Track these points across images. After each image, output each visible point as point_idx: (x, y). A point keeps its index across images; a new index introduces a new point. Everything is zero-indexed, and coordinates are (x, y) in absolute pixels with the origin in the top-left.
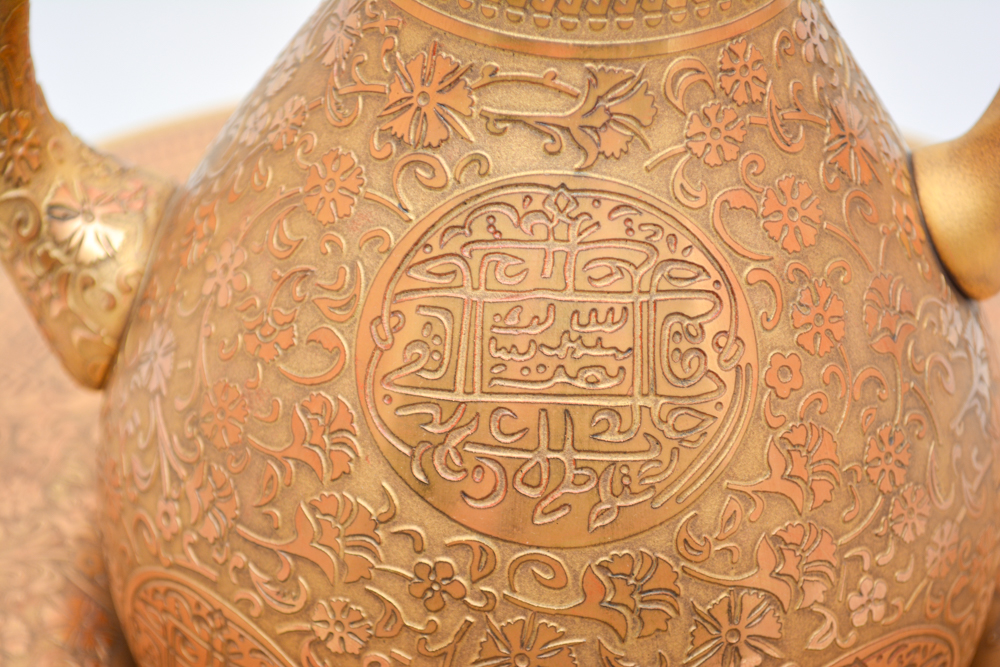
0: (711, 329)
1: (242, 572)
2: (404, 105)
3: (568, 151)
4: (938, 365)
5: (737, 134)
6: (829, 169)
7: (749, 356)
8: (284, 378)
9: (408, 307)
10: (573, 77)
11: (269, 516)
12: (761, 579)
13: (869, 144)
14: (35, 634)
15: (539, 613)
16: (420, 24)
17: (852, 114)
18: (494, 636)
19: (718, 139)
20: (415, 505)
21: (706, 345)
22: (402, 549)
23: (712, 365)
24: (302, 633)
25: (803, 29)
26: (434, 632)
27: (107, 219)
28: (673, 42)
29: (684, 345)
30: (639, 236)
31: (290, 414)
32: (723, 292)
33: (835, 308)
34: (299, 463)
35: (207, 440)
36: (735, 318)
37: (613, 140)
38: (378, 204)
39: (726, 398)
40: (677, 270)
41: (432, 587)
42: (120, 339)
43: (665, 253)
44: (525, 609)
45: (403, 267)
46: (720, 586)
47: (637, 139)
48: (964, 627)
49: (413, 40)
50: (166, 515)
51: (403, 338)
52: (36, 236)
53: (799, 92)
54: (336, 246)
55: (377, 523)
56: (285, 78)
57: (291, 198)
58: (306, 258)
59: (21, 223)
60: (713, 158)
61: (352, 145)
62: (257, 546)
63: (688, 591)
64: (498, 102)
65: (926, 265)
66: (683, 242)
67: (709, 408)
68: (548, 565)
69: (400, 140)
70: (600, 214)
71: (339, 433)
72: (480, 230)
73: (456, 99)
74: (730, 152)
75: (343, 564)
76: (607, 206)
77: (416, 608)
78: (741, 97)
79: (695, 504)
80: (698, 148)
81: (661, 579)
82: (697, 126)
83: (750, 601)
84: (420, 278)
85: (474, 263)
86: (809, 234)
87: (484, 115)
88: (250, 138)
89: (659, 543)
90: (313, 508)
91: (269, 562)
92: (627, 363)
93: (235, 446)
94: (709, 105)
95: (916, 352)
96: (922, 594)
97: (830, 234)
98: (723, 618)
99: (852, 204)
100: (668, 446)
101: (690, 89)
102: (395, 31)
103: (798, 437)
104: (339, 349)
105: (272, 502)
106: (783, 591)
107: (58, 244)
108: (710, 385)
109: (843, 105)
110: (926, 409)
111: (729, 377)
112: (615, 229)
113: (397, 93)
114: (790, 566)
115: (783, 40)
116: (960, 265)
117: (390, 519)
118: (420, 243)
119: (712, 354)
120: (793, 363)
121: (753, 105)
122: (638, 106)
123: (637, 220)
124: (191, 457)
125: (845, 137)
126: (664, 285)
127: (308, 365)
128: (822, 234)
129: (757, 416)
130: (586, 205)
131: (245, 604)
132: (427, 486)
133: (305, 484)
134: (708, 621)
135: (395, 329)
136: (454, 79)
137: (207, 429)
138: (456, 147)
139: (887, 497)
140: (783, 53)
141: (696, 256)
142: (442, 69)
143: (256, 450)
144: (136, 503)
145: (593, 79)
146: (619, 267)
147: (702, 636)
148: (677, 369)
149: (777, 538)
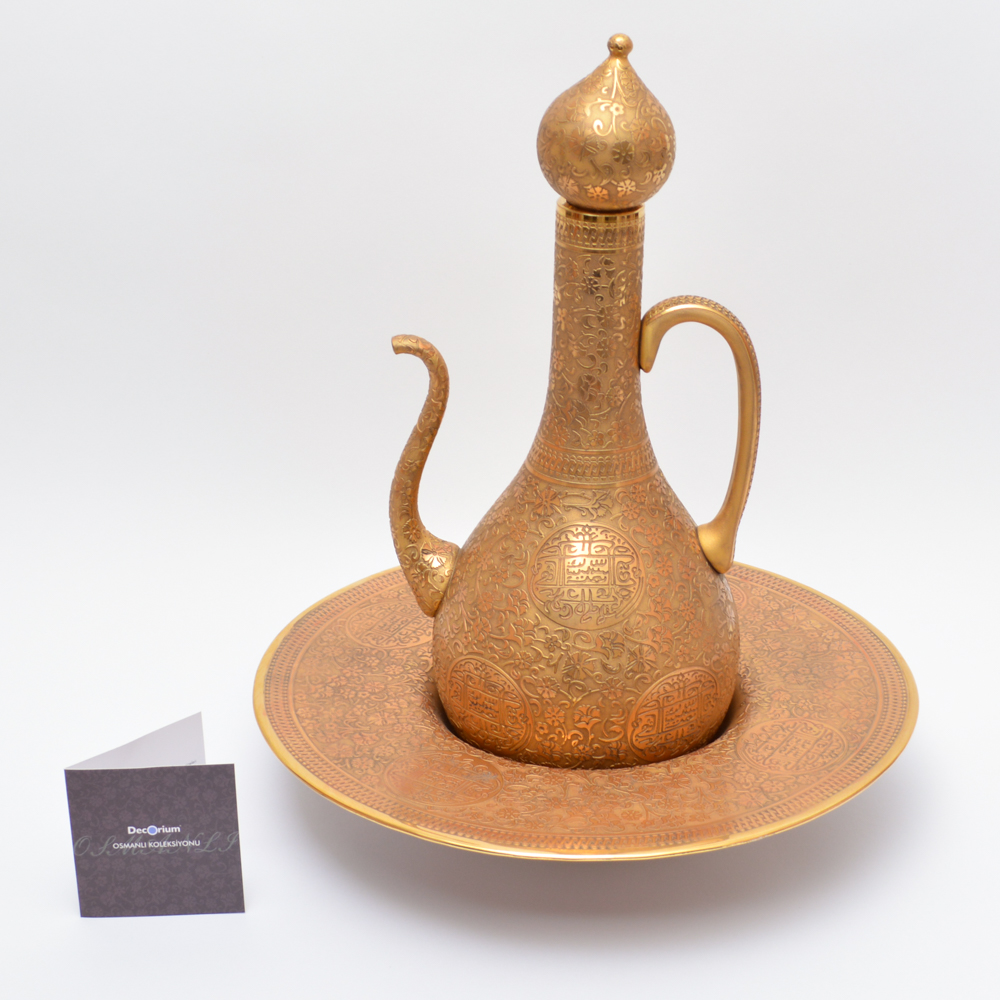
0: (631, 566)
1: (492, 648)
2: (540, 505)
3: (589, 515)
4: (704, 587)
5: (637, 511)
6: (666, 524)
7: (643, 575)
8: (505, 587)
9: (542, 562)
10: (589, 494)
11: (501, 629)
12: (648, 642)
13: (680, 520)
14: (410, 703)
15: (583, 650)
16: (545, 482)
17: (675, 511)
18: (569, 659)
19: (632, 512)
20: (546, 620)
21: (630, 571)
22: (542, 634)
23: (632, 577)
24: (511, 664)
25: (657, 484)
26: (551, 658)
27: (440, 554)
28: (618, 484)
29: (624, 571)
30: (609, 539)
31: (507, 597)
32: (634, 556)
33: (669, 563)
34: (510, 611)
35: (479, 611)
36: (638, 563)
37: (601, 512)
38: (533, 533)
39: (636, 587)
40: (620, 550)
41: (551, 645)
42: (445, 592)
43: (617, 544)
44: (578, 649)
45: (541, 550)
46: (636, 643)
47: (608, 512)
48: (719, 675)
49: (543, 486)
50: (466, 638)
51: (541, 571)
52: (418, 559)
53: (656, 501)
54: (521, 547)
55: (535, 626)
56: (501, 504)
57: (505, 536)
58: (510, 552)
59: (414, 555)
60: (630, 518)
61: (524, 518)
62: (496, 639)
63: (628, 645)
64: (568, 502)
65: (700, 557)
66: (622, 541)
67: (631, 589)
68: (585, 636)
69: (539, 515)
70: (598, 533)
71: (522, 601)
72: (563, 539)
73: (555, 502)
74: (635, 516)
75: (524, 640)
76: (600, 530)
77: (547, 651)
78: (638, 500)
79: (628, 617)
80: (626, 514)
81: (619, 640)
82: (625, 508)
83: (646, 648)
84: (546, 553)
85: (562, 548)
86: (660, 542)
87: (564, 506)
88: (489, 523)
89: (618, 629)
90: (514, 624)
91: (501, 644)
92: (607, 575)
93: (489, 610)
94: (629, 503)
95: (696, 581)
96: (701, 657)
97: (667, 542)
98: (638, 653)
99: (674, 535)
100: (620, 600)
101: (623, 497)
102: (537, 484)
103: (659, 600)
104: (522, 576)
105: (502, 625)
106: (655, 646)
107: (425, 562)
108: (631, 582)
109: (671, 507)
110: (700, 598)
111: (637, 581)
112: (602, 537)
113: (538, 501)
114: (657, 638)
115: (651, 486)
116: (712, 559)
117: (538, 624)
118: (546, 543)
119: (632, 574)
120: (657, 578)
121: (642, 503)
122: (608, 502)
123: (609, 534)
124: (474, 617)
125: (671, 516)
126: (617, 553)
127: (513, 582)
128: (664, 542)
129: (646, 592)
130: (593, 530)
131: (492, 659)
132: (549, 613)
133: (512, 618)
134: (633, 654)
135: (538, 569)
136: (555, 496)
137: (480, 607)
138: (556, 516)
139: (688, 622)
140: (651, 490)
141: (626, 545)
142: (551, 494)
143: (496, 610)
144: (453, 639)
145: (595, 494)
146: (603, 548)
147: (632, 658)
148: (622, 577)
149: (653, 630)
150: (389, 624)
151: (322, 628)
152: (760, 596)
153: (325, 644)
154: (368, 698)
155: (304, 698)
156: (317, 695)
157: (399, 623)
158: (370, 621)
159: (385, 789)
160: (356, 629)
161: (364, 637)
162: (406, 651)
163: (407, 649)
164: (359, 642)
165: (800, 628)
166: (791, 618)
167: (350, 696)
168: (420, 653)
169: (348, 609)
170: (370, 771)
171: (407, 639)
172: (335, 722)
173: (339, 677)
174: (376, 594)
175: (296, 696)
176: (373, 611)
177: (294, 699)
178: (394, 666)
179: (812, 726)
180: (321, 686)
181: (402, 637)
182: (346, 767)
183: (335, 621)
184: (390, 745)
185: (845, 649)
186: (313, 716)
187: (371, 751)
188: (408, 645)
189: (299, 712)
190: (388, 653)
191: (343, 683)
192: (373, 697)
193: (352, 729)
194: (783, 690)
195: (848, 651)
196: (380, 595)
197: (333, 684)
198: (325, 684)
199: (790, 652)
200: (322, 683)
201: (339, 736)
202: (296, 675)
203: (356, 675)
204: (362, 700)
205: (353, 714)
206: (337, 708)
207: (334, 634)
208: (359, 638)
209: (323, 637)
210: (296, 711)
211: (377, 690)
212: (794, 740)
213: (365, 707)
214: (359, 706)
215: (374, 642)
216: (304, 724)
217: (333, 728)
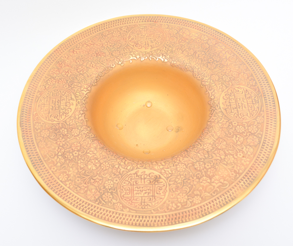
150: (54, 106)
151: (32, 121)
152: (166, 28)
153: (39, 131)
154: (79, 155)
155: (56, 169)
156: (59, 164)
157: (57, 103)
158: (45, 108)
159: (128, 209)
160: (44, 115)
161: (50, 119)
162: (72, 118)
163: (71, 117)
164: (50, 122)
165: (192, 39)
166: (185, 35)
167: (72, 157)
168: (77, 117)
169: (33, 105)
170: (114, 201)
171: (67, 111)
172: (78, 177)
173: (59, 148)
174: (37, 91)
175: (52, 169)
176: (43, 101)
177: (53, 172)
178: (74, 130)
179: (237, 89)
180: (56, 158)
181: (64, 110)
182: (103, 204)
183: (33, 115)
184: (109, 180)
185: (214, 43)
186: (67, 178)
187: (104, 187)
188: (70, 114)
189: (61, 179)
190: (66, 123)
191: (63, 151)
192: (80, 153)
193: (87, 178)
194: (213, 74)
195: (216, 44)
196: (39, 91)
197: (60, 154)
198: (57, 155)
199: (199, 53)
200: (55, 155)
201: (85, 185)
202: (42, 157)
203: (64, 143)
204: (78, 157)
205: (81, 168)
206: (72, 167)
207: (37, 123)
208: (49, 120)
209: (36, 127)
210: (59, 179)
211: (79, 148)
212: (238, 99)
213: (82, 161)
214: (79, 162)
215: (56, 120)
216: (68, 186)
217: (80, 181)
